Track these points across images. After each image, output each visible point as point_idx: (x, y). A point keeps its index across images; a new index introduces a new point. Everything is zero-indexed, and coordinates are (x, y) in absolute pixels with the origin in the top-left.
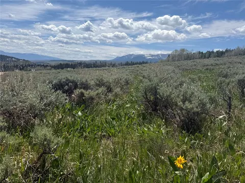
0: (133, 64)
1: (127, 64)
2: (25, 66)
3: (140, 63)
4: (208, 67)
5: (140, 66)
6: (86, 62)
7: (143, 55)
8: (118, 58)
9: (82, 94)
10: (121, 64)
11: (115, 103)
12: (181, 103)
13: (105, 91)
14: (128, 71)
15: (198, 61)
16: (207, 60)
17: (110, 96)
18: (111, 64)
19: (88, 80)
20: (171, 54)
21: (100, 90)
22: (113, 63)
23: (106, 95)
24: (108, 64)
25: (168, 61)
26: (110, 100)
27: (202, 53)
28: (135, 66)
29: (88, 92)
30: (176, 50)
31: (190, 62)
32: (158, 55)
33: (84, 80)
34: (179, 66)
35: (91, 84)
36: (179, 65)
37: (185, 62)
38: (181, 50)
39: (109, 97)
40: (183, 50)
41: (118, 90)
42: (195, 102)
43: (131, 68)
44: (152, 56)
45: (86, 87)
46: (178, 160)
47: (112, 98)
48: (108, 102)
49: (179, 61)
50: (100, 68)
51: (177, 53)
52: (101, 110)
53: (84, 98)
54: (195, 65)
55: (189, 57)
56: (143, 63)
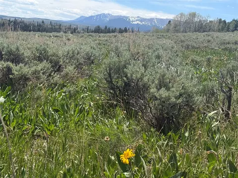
0: (107, 31)
1: (98, 30)
3: (121, 31)
4: (228, 46)
5: (119, 35)
6: (25, 21)
7: (127, 17)
8: (83, 19)
9: (9, 70)
10: (87, 30)
11: (65, 89)
12: (155, 90)
13: (48, 69)
14: (97, 42)
15: (216, 34)
16: (231, 34)
17: (57, 78)
18: (69, 28)
19: (21, 48)
20: (174, 20)
21: (40, 67)
22: (73, 27)
23: (50, 75)
24: (63, 28)
25: (168, 31)
26: (56, 85)
27: (225, 21)
28: (111, 34)
29: (18, 68)
30: (182, 14)
31: (201, 36)
32: (151, 20)
33: (13, 48)
34: (182, 41)
35: (26, 54)
36: (183, 38)
37: (194, 35)
38: (190, 14)
39: (55, 79)
40: (193, 15)
41: (70, 69)
42: (175, 90)
43: (103, 37)
44: (142, 20)
45: (16, 58)
46: (125, 154)
47: (61, 81)
48: (52, 87)
49: (186, 32)
50: (49, 34)
51: (184, 19)
52: (38, 98)
53: (11, 76)
54: (209, 41)
55: (202, 27)
56: (126, 30)
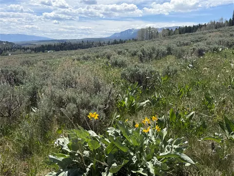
1: (115, 42)
2: (4, 50)
10: (109, 43)
